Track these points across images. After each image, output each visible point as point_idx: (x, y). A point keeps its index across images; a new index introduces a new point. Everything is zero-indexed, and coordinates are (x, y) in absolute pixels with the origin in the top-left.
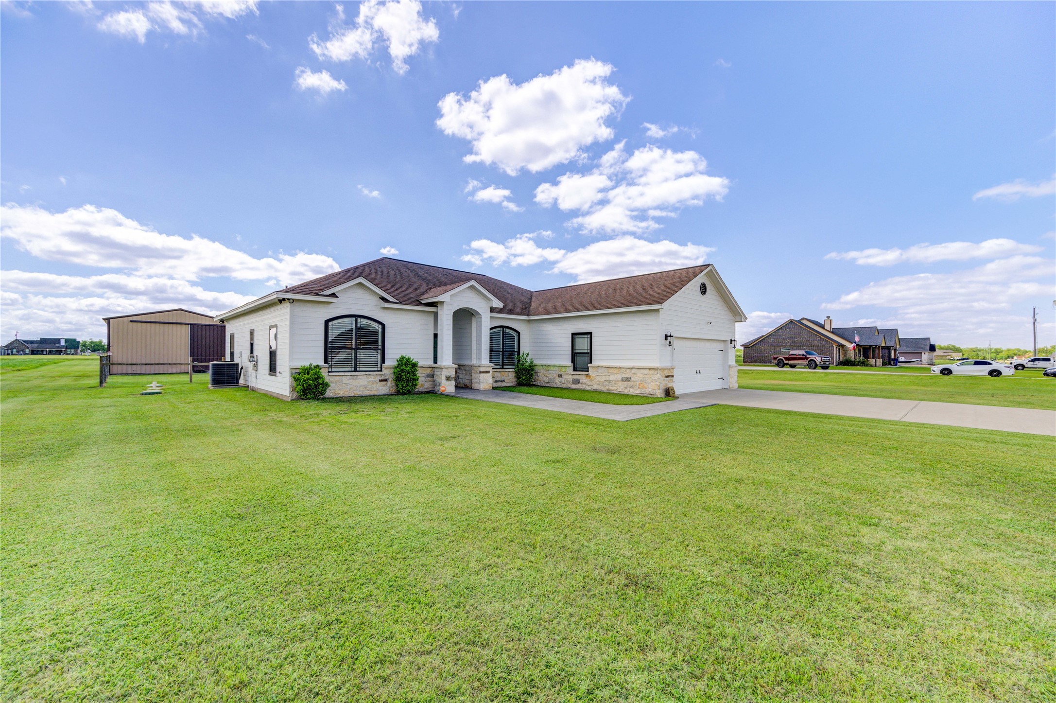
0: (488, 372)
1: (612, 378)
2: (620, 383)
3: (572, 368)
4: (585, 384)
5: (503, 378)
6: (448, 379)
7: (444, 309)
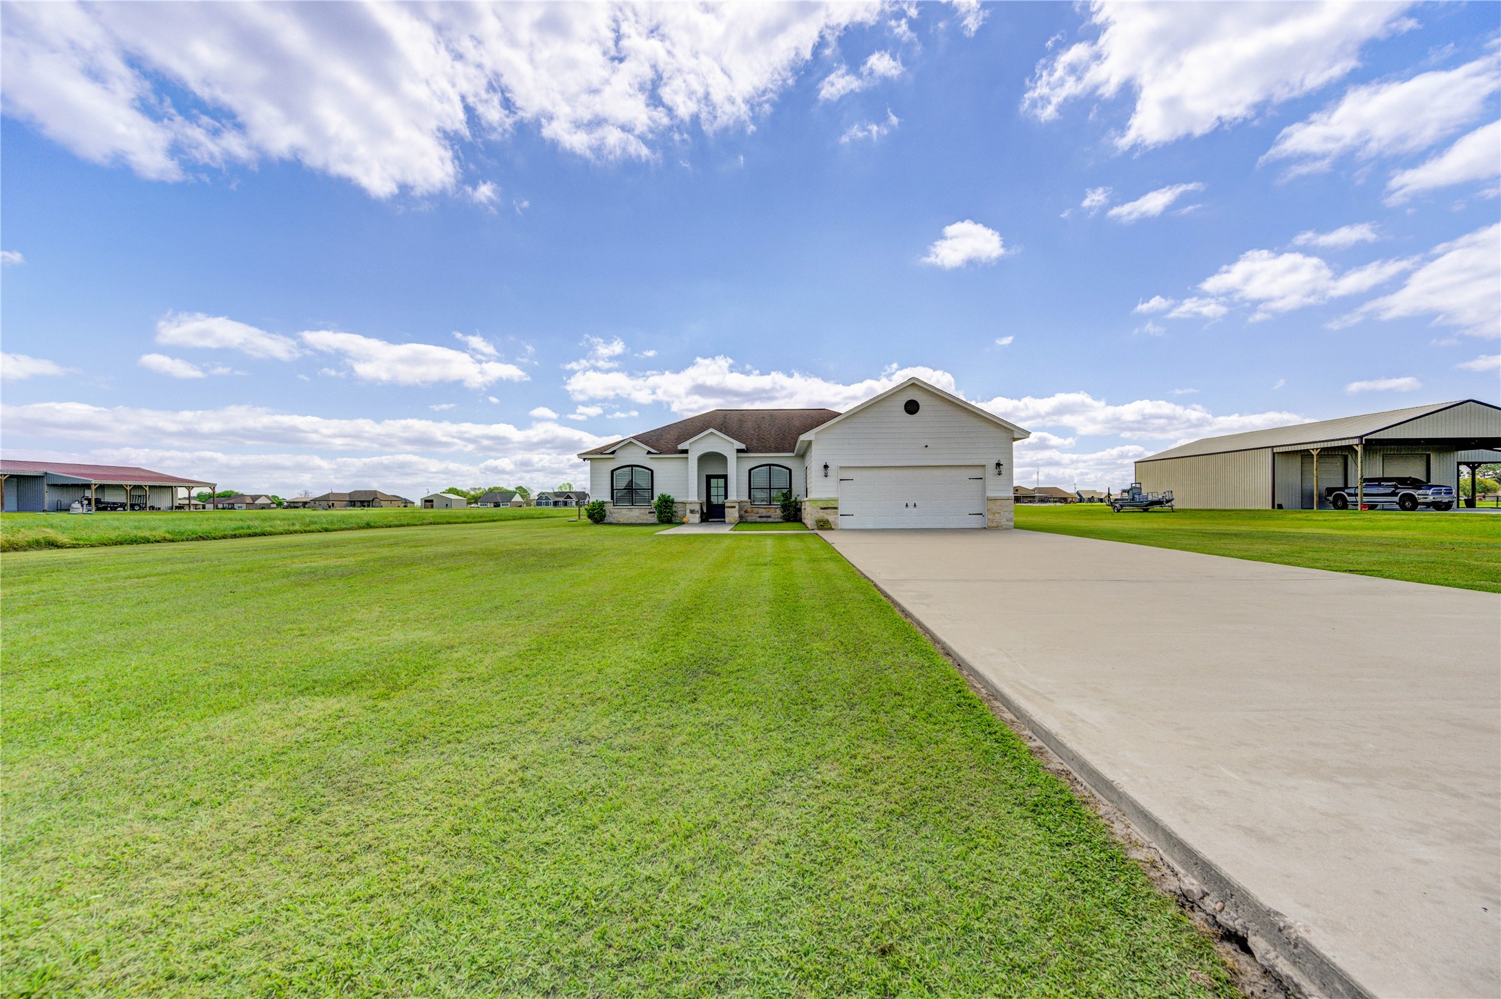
0: (735, 507)
5: (768, 514)
6: (692, 512)
7: (690, 455)
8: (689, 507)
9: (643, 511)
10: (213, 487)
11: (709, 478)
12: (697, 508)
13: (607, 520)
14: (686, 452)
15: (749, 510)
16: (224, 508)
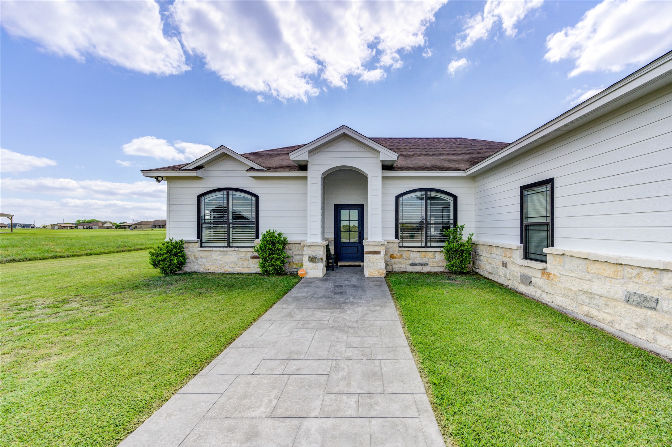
0: (378, 253)
1: (597, 287)
2: (623, 308)
3: (521, 252)
4: (540, 288)
5: (424, 260)
6: (312, 259)
7: (309, 173)
8: (307, 252)
9: (242, 255)
10: (11, 217)
11: (338, 208)
12: (321, 253)
13: (188, 268)
14: (303, 167)
15: (396, 254)
16: (87, 228)
